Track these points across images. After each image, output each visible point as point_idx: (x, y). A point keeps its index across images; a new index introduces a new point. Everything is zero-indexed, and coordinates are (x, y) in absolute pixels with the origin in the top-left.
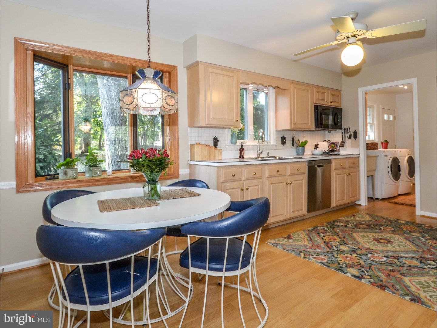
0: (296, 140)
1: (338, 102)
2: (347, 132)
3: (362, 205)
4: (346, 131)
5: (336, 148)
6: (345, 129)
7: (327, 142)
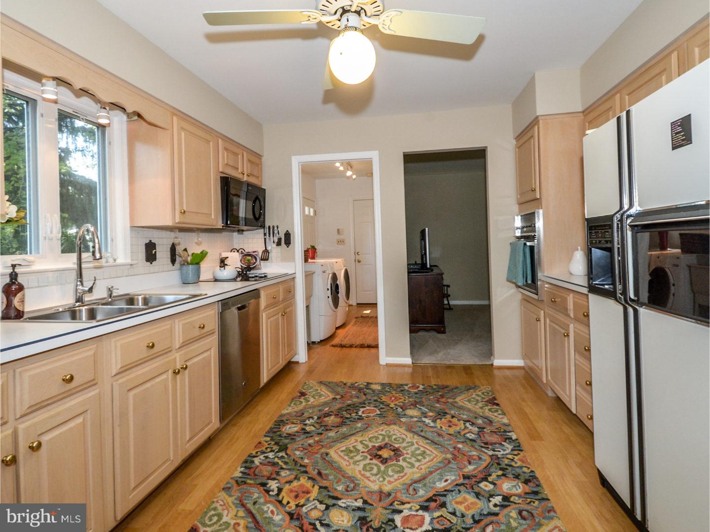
0: (179, 249)
1: (258, 177)
2: (273, 233)
3: (300, 362)
4: (271, 231)
5: (255, 263)
6: (269, 227)
7: (238, 251)
